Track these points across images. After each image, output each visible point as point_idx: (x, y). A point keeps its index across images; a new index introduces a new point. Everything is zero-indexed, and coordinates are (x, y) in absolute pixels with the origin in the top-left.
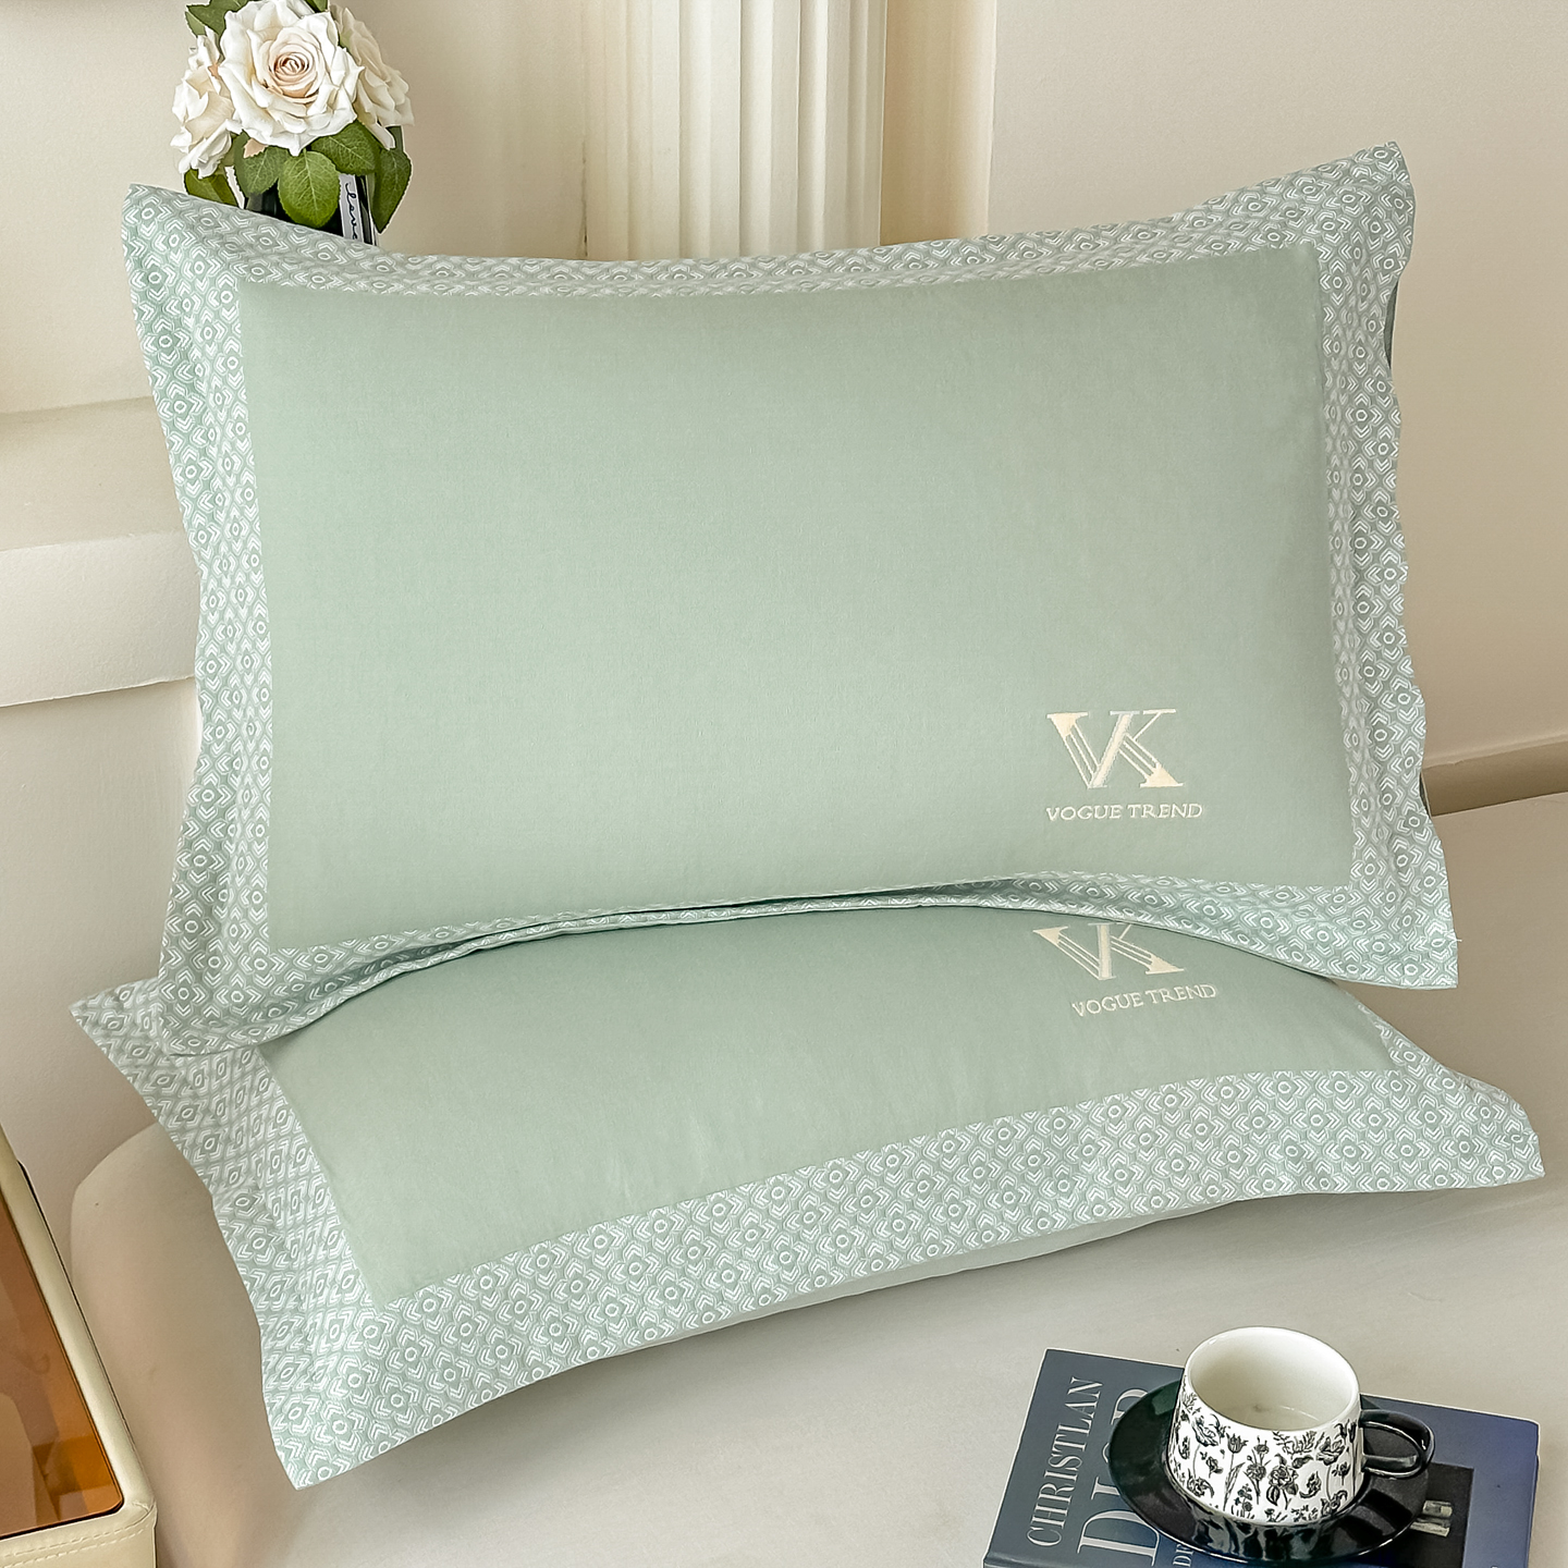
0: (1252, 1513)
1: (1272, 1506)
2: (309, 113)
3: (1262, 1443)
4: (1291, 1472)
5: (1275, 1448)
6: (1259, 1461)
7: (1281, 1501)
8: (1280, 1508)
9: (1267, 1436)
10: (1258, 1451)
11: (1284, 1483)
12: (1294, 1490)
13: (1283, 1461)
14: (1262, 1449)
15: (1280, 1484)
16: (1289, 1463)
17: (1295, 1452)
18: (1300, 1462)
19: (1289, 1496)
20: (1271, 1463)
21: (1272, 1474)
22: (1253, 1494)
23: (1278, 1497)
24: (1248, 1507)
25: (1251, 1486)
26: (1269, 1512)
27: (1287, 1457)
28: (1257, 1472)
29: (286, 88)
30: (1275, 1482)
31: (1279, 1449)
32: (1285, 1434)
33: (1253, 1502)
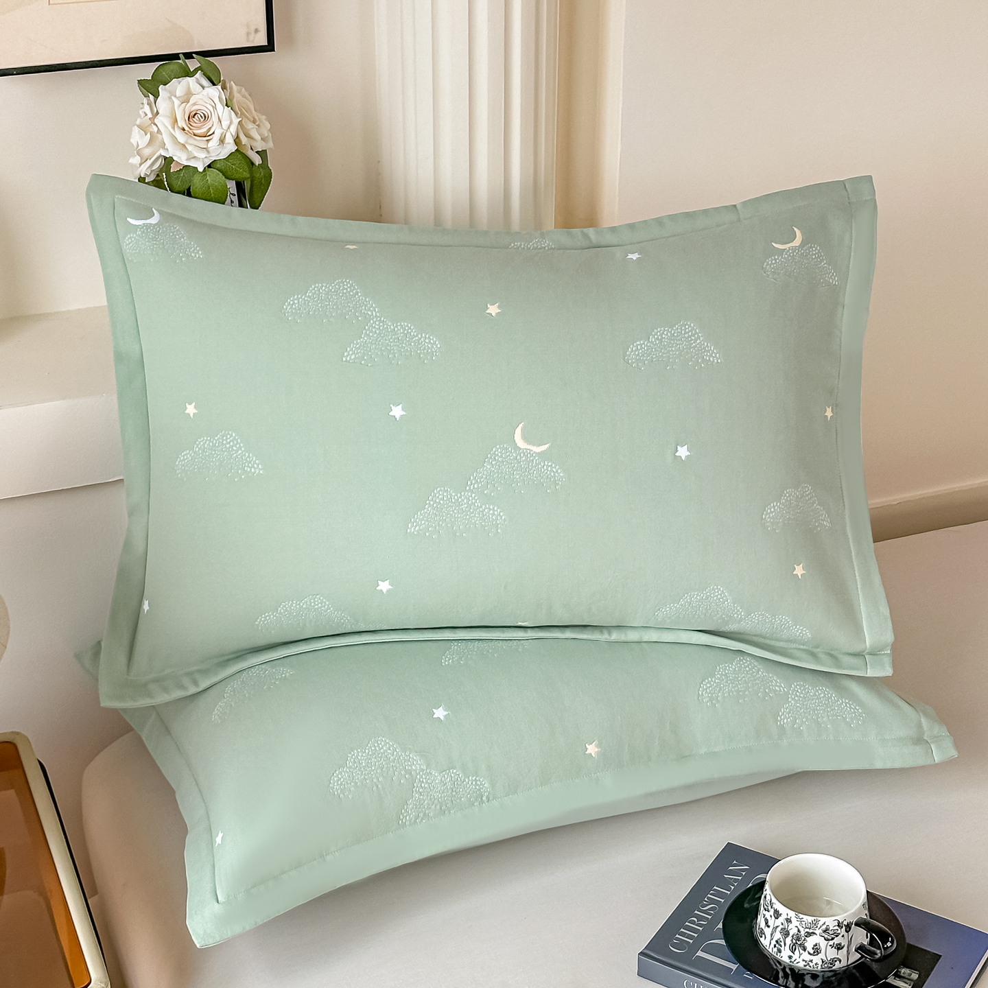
0: (782, 954)
2: (209, 145)
3: (789, 917)
4: (803, 938)
5: (795, 922)
6: (786, 927)
8: (796, 957)
9: (792, 914)
12: (805, 949)
13: (799, 931)
14: (789, 920)
15: (797, 943)
16: (803, 933)
17: (806, 928)
18: (809, 934)
19: (802, 951)
20: (793, 931)
21: (793, 936)
22: (783, 944)
23: (795, 950)
24: (779, 951)
25: (782, 940)
26: (790, 957)
27: (801, 929)
28: (786, 933)
29: (195, 131)
30: (794, 941)
31: (798, 924)
32: (801, 916)
33: (782, 949)
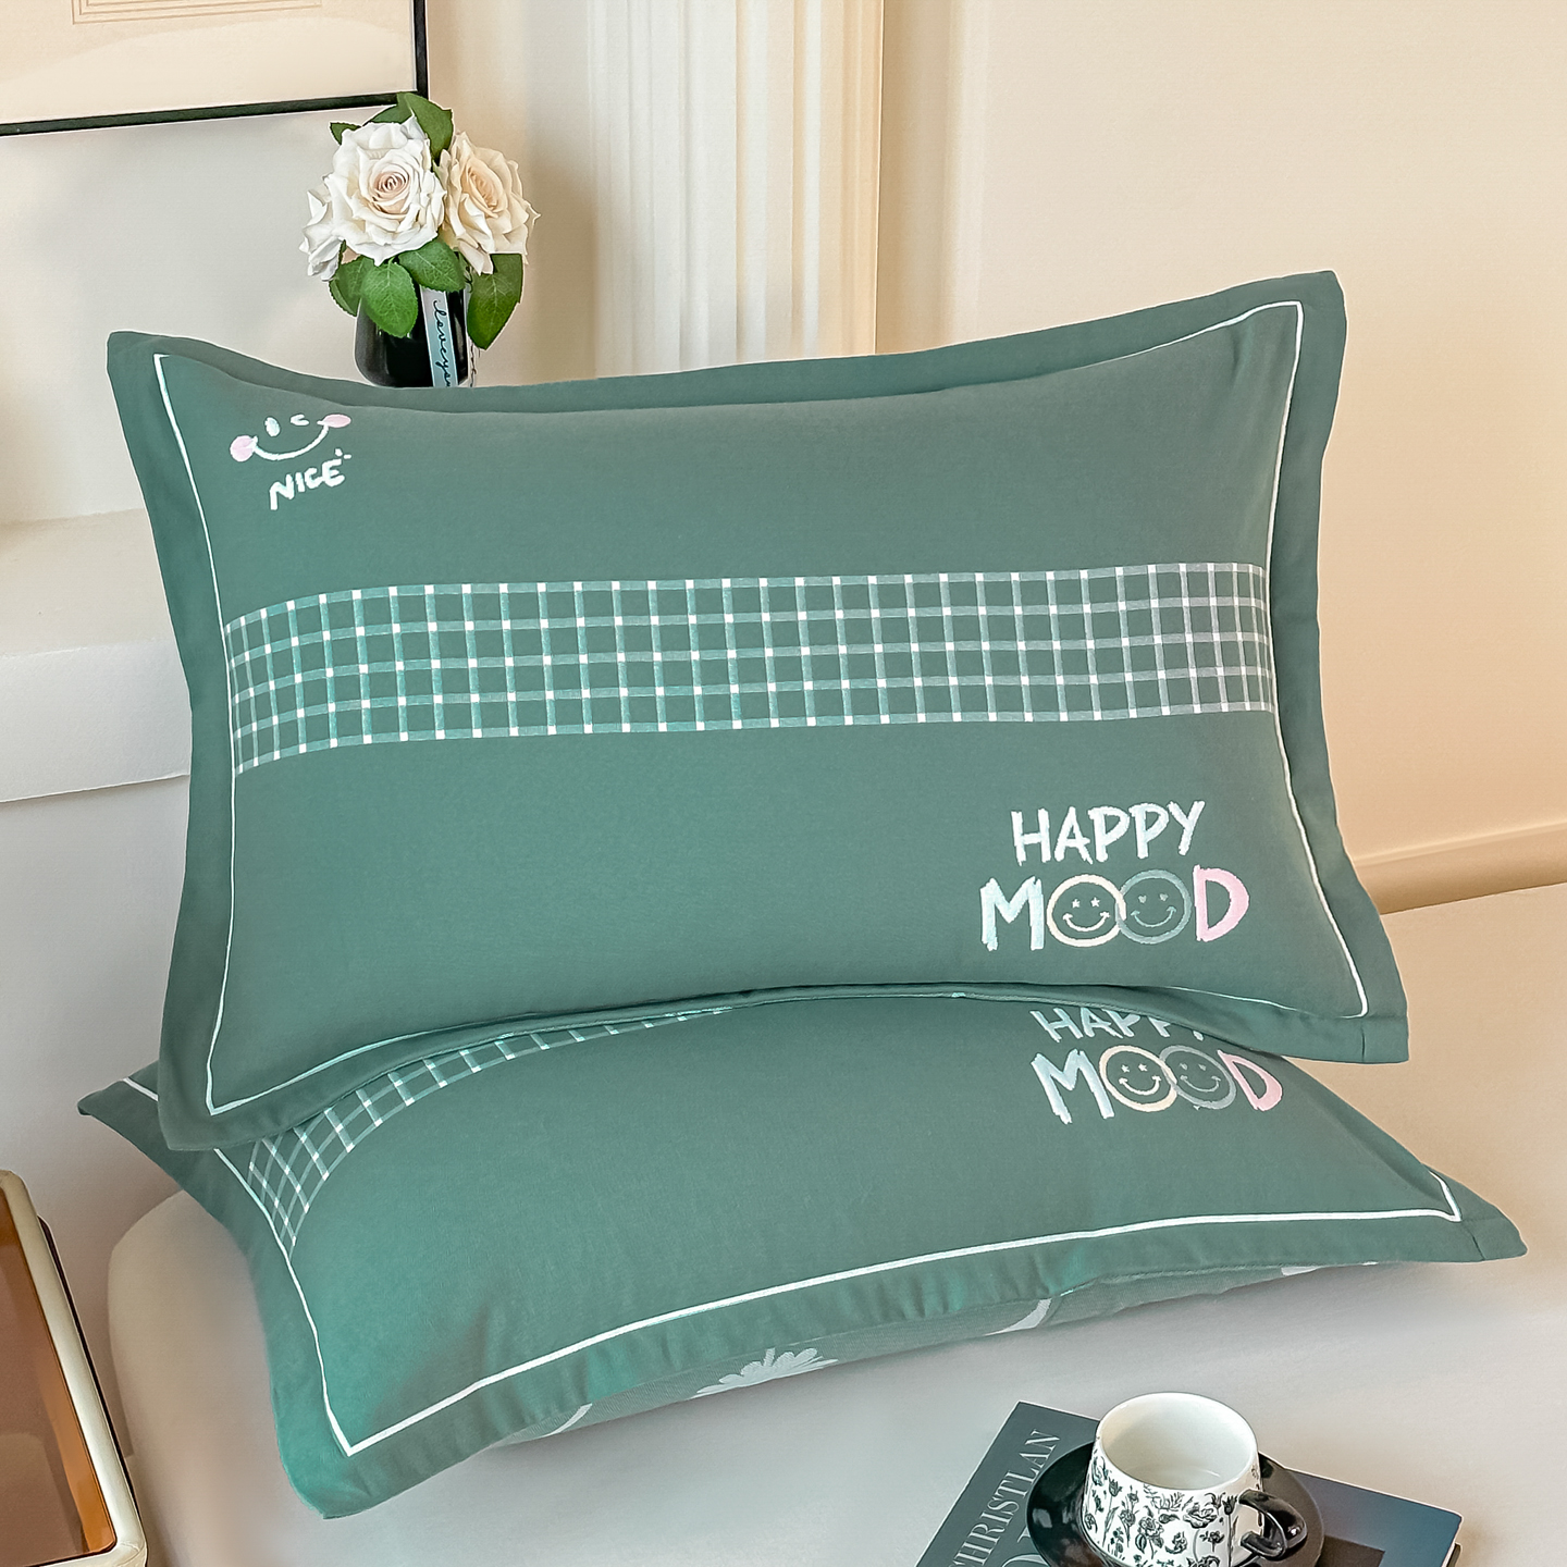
0: (1123, 1554)
1: (1140, 1553)
3: (1134, 1492)
4: (1157, 1526)
5: (1144, 1500)
6: (1130, 1509)
7: (1148, 1549)
8: (1146, 1556)
9: (1138, 1487)
10: (1131, 1498)
11: (1150, 1533)
12: (1160, 1545)
13: (1150, 1514)
14: (1133, 1497)
15: (1147, 1534)
16: (1156, 1516)
17: (1162, 1508)
18: (1167, 1519)
19: (1156, 1548)
20: (1141, 1514)
21: (1140, 1524)
22: (1124, 1537)
23: (1145, 1545)
24: (1120, 1549)
25: (1123, 1530)
26: (1137, 1558)
27: (1154, 1511)
28: (1129, 1518)
30: (1143, 1531)
31: (1148, 1502)
32: (1153, 1489)
33: (1124, 1545)
